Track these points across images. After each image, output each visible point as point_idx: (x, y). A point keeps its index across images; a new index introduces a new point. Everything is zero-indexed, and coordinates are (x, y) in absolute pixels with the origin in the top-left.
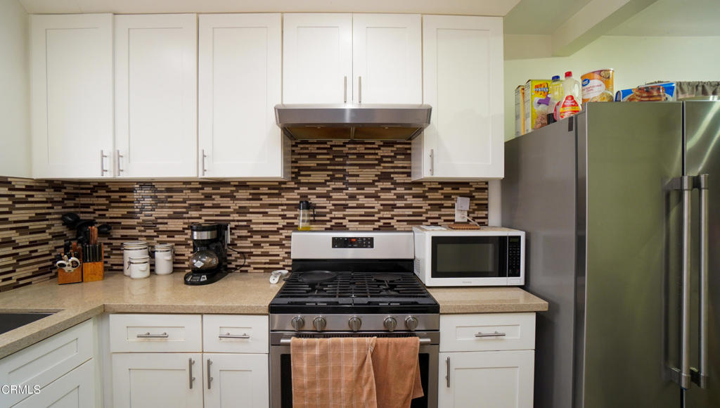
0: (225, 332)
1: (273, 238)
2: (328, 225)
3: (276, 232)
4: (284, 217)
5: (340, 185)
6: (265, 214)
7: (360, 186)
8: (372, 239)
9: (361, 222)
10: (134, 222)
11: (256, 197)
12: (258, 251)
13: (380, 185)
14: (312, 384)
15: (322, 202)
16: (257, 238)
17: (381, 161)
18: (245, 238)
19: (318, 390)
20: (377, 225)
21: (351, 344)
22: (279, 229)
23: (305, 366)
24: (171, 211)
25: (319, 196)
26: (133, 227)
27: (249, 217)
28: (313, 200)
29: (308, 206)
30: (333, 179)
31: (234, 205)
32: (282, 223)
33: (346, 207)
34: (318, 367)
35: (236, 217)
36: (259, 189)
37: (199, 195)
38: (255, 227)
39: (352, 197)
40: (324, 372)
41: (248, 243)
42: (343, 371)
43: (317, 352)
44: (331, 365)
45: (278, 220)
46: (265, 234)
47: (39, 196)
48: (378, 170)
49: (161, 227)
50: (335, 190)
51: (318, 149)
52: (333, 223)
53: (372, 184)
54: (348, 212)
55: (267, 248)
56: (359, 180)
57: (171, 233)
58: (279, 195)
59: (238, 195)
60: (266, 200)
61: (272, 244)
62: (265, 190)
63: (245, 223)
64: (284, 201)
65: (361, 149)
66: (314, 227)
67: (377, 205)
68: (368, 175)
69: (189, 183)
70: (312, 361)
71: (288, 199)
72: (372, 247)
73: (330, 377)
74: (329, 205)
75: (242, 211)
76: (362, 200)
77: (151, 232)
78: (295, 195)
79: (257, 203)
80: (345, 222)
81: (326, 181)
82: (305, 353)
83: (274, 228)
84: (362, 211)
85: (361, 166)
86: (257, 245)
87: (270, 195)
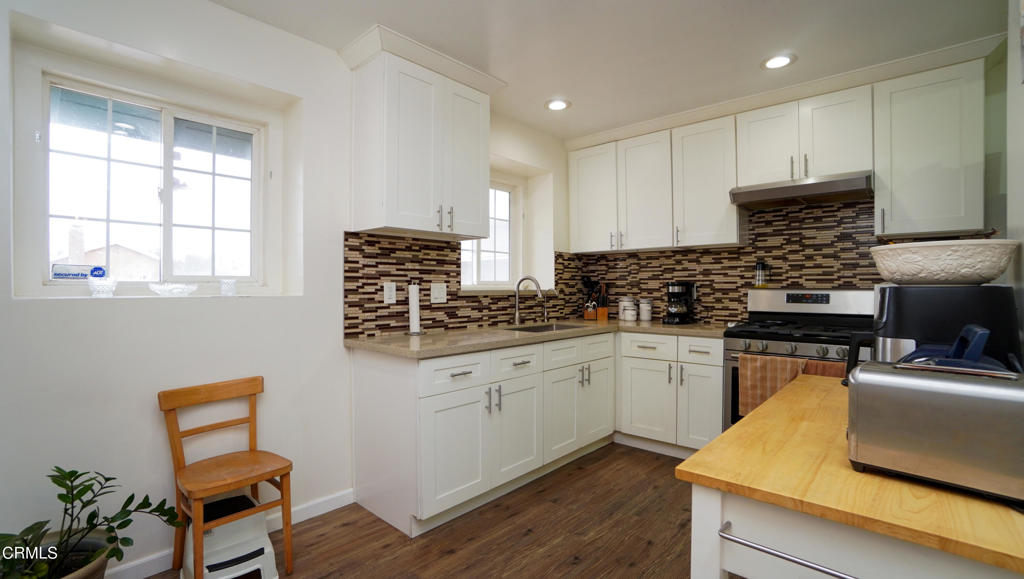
0: (693, 348)
1: (732, 295)
2: (785, 284)
3: (736, 290)
4: (742, 277)
5: (796, 247)
6: (726, 275)
7: (818, 247)
8: (828, 296)
9: (818, 281)
10: (623, 283)
11: (718, 261)
12: (719, 306)
13: (840, 245)
14: (754, 387)
15: (778, 263)
16: (719, 295)
17: (840, 223)
18: (708, 295)
19: (759, 392)
20: (836, 283)
21: (786, 361)
22: (738, 287)
23: (749, 373)
24: (650, 274)
25: (775, 258)
26: (623, 287)
27: (712, 277)
28: (770, 262)
29: (764, 267)
30: (789, 242)
31: (699, 268)
32: (741, 282)
33: (802, 267)
34: (759, 375)
35: (701, 277)
36: (719, 254)
37: (671, 261)
38: (717, 286)
39: (809, 258)
40: (763, 379)
41: (710, 299)
42: (779, 381)
43: (758, 364)
44: (769, 375)
45: (738, 279)
46: (725, 291)
47: (573, 265)
48: (838, 231)
49: (643, 286)
50: (791, 252)
51: (774, 216)
52: (789, 282)
53: (831, 245)
54: (805, 271)
55: (727, 303)
56: (817, 242)
57: (650, 291)
58: (738, 259)
59: (702, 260)
60: (726, 263)
61: (732, 300)
62: (726, 255)
63: (708, 283)
64: (743, 264)
65: (818, 213)
66: (771, 285)
67: (837, 265)
68: (826, 236)
69: (664, 252)
70: (754, 370)
71: (746, 262)
72: (828, 302)
73: (768, 384)
74: (785, 266)
75: (706, 273)
76: (820, 260)
77: (635, 290)
78: (752, 258)
79: (718, 266)
80: (801, 281)
81: (782, 244)
82: (749, 365)
83: (733, 286)
84: (820, 271)
85: (818, 228)
86: (719, 300)
87: (730, 259)
